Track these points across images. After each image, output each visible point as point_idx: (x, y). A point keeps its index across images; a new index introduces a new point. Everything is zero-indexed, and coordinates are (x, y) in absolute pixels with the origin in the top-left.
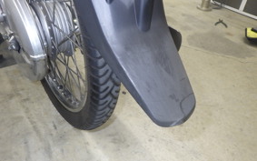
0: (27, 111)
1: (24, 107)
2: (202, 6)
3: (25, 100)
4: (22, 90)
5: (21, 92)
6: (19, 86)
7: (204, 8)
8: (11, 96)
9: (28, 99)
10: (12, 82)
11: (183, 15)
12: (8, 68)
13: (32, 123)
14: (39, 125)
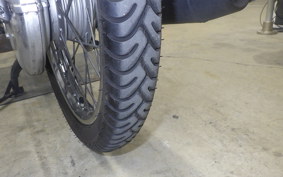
0: (38, 144)
1: (35, 139)
2: (263, 30)
3: (38, 132)
4: (38, 121)
5: (35, 123)
6: (34, 118)
7: (266, 32)
8: (22, 129)
9: (42, 131)
10: (27, 114)
11: (242, 40)
12: (27, 101)
13: (41, 158)
14: (51, 160)
